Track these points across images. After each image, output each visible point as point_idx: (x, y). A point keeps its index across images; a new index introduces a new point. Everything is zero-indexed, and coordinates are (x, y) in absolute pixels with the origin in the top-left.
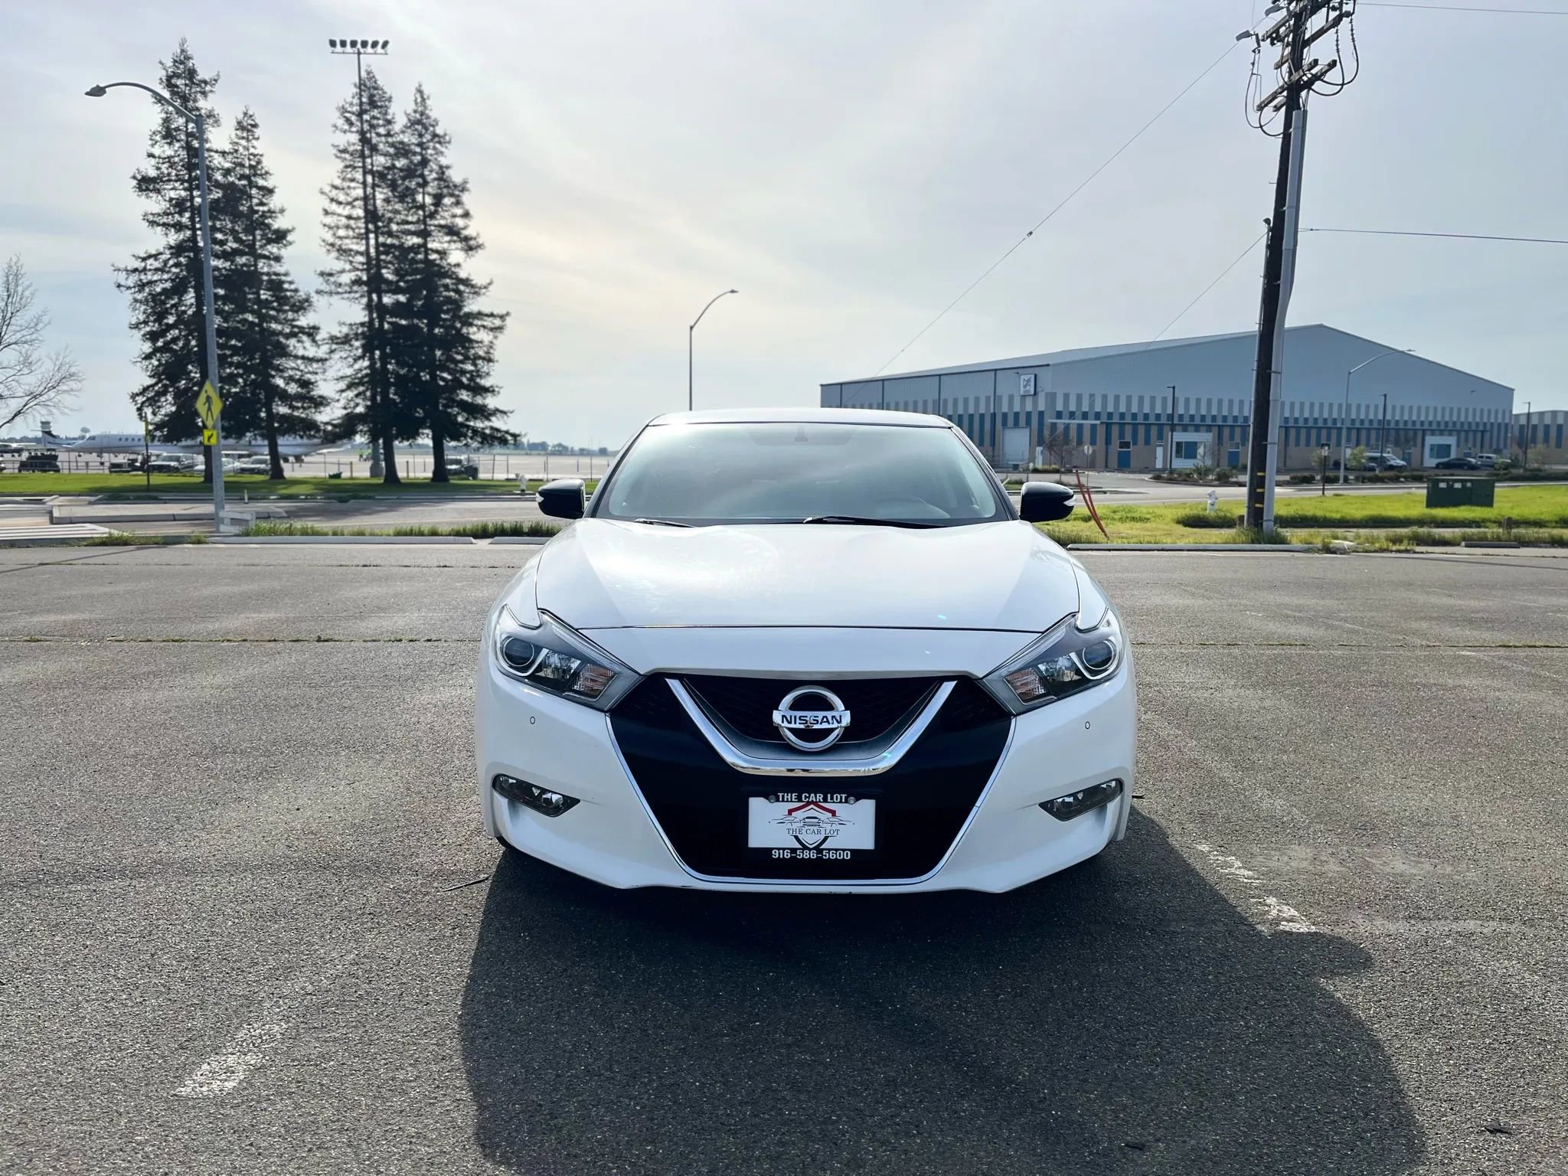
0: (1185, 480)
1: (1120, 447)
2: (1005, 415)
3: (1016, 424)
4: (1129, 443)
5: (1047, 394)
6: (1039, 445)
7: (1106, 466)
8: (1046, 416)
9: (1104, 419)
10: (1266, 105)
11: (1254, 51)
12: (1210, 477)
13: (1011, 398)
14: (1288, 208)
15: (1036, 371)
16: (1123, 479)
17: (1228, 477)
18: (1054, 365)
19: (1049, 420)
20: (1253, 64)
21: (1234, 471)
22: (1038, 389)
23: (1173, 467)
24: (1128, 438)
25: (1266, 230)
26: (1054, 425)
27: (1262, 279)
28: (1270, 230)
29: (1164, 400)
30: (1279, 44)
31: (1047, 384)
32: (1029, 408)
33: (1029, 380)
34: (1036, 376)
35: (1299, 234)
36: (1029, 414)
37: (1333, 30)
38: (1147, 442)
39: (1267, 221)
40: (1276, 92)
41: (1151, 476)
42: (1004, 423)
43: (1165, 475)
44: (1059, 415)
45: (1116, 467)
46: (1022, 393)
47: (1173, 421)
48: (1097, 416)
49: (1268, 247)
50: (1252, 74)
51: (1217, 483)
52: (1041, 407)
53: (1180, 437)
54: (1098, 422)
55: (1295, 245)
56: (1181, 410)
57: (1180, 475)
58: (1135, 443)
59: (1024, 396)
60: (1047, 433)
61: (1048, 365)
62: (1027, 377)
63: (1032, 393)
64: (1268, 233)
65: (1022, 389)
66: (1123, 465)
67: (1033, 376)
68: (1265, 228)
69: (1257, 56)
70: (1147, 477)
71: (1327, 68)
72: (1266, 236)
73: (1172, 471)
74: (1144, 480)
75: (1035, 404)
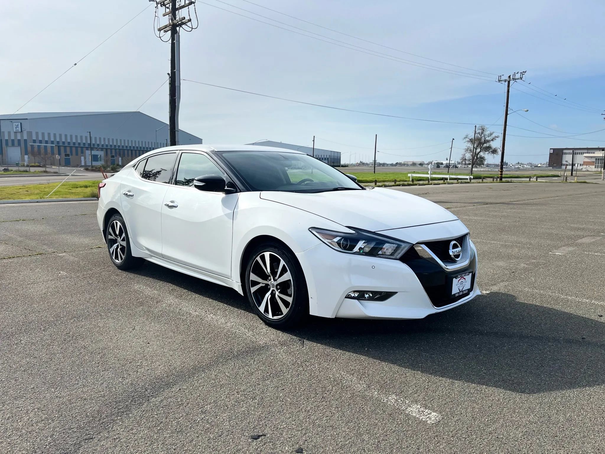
0: (99, 170)
1: (65, 156)
2: (7, 141)
3: (13, 145)
4: (69, 154)
5: (27, 132)
6: (26, 154)
7: (60, 164)
8: (28, 141)
9: (56, 143)
10: (162, 30)
11: (156, 7)
12: (108, 169)
13: (9, 133)
14: (177, 70)
15: (21, 121)
16: (70, 170)
17: (116, 169)
18: (30, 119)
19: (30, 143)
20: (156, 12)
21: (118, 167)
22: (23, 129)
23: (93, 165)
24: (68, 152)
25: (169, 78)
26: (32, 146)
27: (169, 96)
28: (170, 77)
29: (86, 137)
30: (164, 7)
31: (27, 127)
32: (19, 138)
33: (18, 125)
34: (21, 123)
35: (181, 81)
36: (19, 141)
37: (187, 7)
38: (77, 154)
39: (168, 74)
40: (167, 26)
41: (83, 168)
42: (7, 144)
43: (90, 168)
44: (34, 141)
45: (64, 164)
46: (15, 131)
47: (91, 146)
48: (52, 142)
49: (170, 84)
50: (156, 16)
51: (112, 171)
52: (25, 138)
53: (94, 152)
54: (54, 145)
55: (180, 85)
56: (93, 142)
57: (96, 168)
58: (72, 155)
59: (16, 133)
60: (29, 148)
61: (27, 119)
62: (17, 124)
63: (20, 131)
64: (169, 79)
65: (15, 129)
66: (67, 163)
67: (20, 124)
68: (168, 77)
69: (157, 10)
70: (82, 169)
71: (187, 21)
72: (169, 80)
73: (92, 167)
74: (81, 170)
75: (22, 136)
